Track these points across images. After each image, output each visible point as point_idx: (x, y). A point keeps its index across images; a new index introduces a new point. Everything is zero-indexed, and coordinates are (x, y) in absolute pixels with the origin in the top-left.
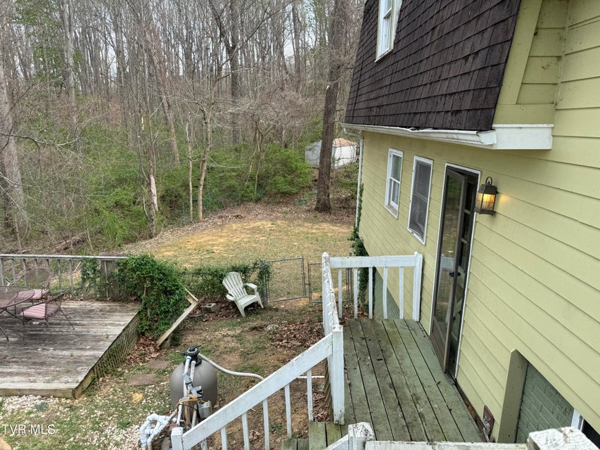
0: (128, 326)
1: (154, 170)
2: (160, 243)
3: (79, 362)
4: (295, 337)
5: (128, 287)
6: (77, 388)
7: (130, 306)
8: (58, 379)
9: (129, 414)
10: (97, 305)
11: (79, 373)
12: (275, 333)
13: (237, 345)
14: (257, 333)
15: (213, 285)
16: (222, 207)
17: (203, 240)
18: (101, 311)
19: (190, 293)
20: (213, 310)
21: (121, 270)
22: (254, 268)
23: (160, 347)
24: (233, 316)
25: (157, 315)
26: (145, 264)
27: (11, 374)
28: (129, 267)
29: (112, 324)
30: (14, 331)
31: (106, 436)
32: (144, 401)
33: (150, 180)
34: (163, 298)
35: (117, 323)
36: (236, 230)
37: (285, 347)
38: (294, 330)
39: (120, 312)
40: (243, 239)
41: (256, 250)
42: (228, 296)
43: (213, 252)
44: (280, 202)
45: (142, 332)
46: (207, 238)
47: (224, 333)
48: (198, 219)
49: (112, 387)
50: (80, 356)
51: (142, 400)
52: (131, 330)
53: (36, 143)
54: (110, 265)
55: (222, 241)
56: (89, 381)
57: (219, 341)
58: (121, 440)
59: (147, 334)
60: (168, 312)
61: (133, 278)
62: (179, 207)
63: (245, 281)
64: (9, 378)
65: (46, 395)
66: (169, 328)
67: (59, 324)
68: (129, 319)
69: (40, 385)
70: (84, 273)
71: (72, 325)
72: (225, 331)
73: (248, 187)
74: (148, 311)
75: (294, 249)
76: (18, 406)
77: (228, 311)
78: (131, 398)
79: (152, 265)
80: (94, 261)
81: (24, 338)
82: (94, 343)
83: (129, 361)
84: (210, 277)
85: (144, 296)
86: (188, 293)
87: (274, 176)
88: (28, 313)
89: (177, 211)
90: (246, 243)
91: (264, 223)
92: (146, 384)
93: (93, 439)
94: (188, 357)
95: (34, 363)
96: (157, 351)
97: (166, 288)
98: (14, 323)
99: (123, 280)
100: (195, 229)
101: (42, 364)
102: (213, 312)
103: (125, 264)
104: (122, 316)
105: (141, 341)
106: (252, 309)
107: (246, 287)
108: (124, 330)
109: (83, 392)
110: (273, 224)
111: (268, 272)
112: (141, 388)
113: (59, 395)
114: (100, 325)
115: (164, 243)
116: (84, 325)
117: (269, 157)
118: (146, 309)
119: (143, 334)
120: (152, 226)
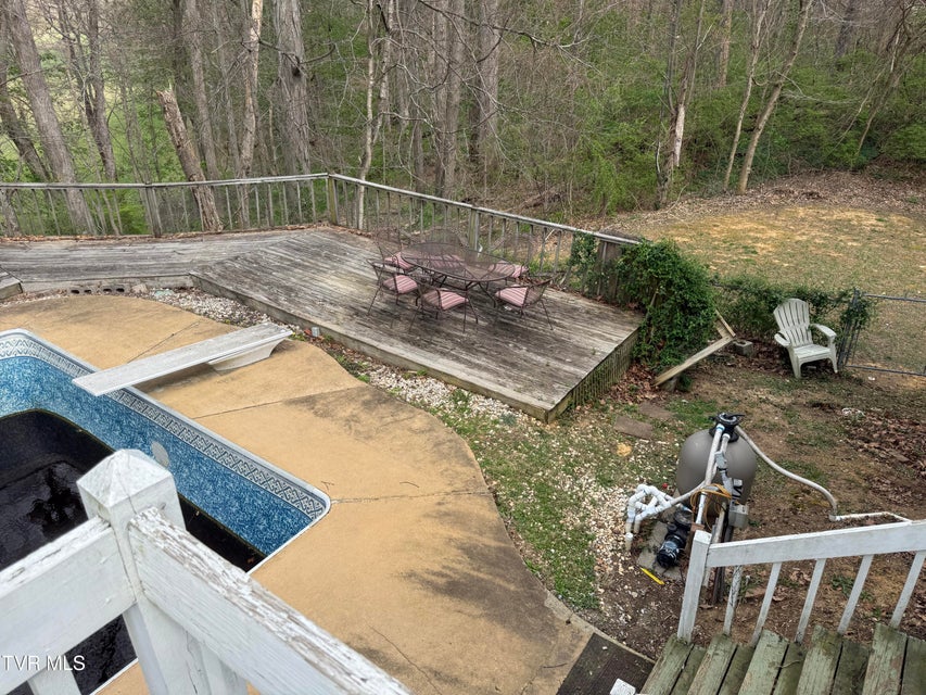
0: (621, 345)
1: (687, 97)
2: (668, 220)
3: (556, 377)
4: (896, 443)
5: (630, 288)
6: (551, 410)
7: (627, 315)
8: (530, 391)
9: (611, 468)
10: (582, 303)
11: (555, 392)
12: (855, 424)
13: (782, 422)
14: (821, 413)
15: (756, 313)
16: (785, 172)
17: (740, 227)
18: (588, 312)
19: (722, 319)
20: (745, 352)
21: (626, 261)
22: (839, 300)
23: (659, 386)
24: (778, 372)
25: (664, 338)
26: (664, 259)
27: (479, 367)
28: (641, 259)
29: (600, 336)
30: (484, 313)
31: (581, 487)
32: (633, 459)
33: (677, 113)
34: (679, 317)
35: (608, 336)
36: (803, 220)
37: (873, 454)
38: (896, 430)
39: (613, 320)
40: (814, 238)
41: (836, 264)
42: (777, 337)
43: (755, 252)
44: (904, 178)
45: (637, 359)
46: (749, 225)
47: (762, 395)
48: (738, 188)
49: (591, 423)
50: (558, 369)
51: (630, 456)
52: (625, 351)
53: (533, 41)
54: (612, 249)
55: (774, 234)
56: (565, 405)
57: (752, 407)
58: (600, 500)
59: (643, 362)
60: (682, 339)
61: (641, 276)
62: (710, 164)
63: (814, 319)
64: (476, 371)
65: (515, 406)
66: (679, 363)
67: (534, 317)
68: (624, 335)
69: (509, 392)
70: (575, 254)
71: (549, 322)
72: (762, 393)
73: (844, 142)
74: (653, 329)
75: (916, 278)
76: (484, 409)
77: (770, 360)
78: (614, 447)
79: (673, 263)
80: (591, 239)
81: (494, 325)
82: (575, 357)
83: (615, 393)
84: (753, 299)
85: (651, 306)
86: (719, 319)
87: (909, 124)
88: (505, 294)
89: (703, 169)
90: (819, 247)
91: (862, 215)
92: (637, 434)
93: (564, 484)
94: (719, 425)
95: (505, 362)
96: (654, 391)
97: (687, 302)
98: (484, 301)
99: (626, 276)
100: (728, 207)
101: (513, 365)
102: (746, 356)
103: (635, 252)
104: (615, 328)
105: (634, 369)
106: (816, 370)
107: (813, 331)
108: (616, 349)
109: (557, 418)
110: (880, 220)
111: (864, 314)
112: (631, 438)
113: (530, 411)
114: (585, 332)
115: (675, 220)
116: (563, 327)
117: (910, 84)
118: (650, 325)
119: (638, 360)
120: (663, 190)
